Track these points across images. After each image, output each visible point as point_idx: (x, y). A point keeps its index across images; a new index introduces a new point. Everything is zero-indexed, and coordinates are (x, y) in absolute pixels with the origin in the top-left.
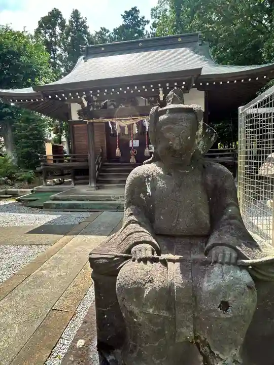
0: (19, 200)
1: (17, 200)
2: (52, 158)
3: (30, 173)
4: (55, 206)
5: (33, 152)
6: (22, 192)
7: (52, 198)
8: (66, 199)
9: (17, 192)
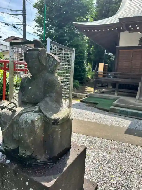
0: (82, 101)
1: (81, 101)
2: (102, 74)
3: (77, 82)
4: (119, 112)
5: (78, 68)
6: (80, 95)
7: (115, 105)
8: (126, 107)
9: (76, 94)
